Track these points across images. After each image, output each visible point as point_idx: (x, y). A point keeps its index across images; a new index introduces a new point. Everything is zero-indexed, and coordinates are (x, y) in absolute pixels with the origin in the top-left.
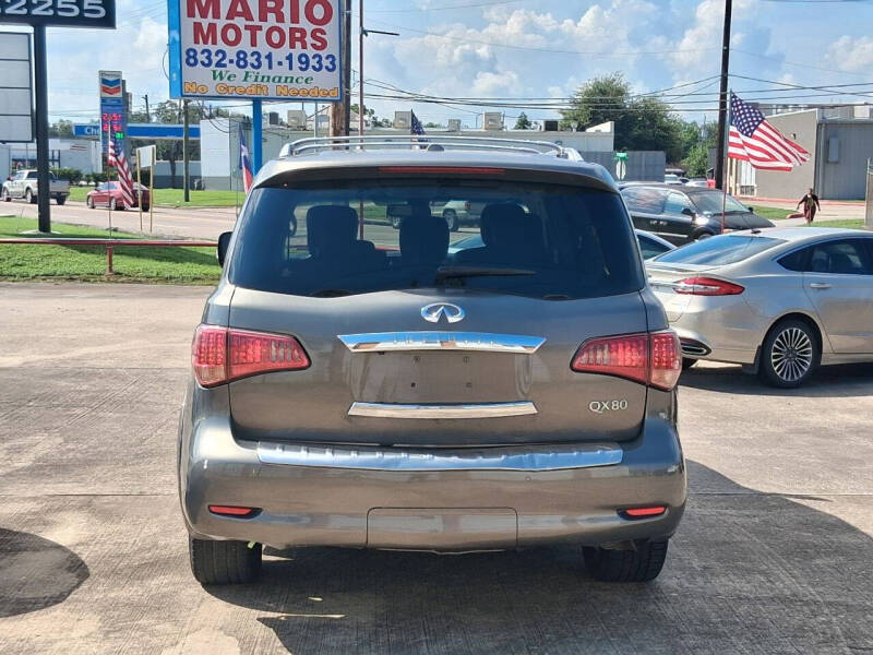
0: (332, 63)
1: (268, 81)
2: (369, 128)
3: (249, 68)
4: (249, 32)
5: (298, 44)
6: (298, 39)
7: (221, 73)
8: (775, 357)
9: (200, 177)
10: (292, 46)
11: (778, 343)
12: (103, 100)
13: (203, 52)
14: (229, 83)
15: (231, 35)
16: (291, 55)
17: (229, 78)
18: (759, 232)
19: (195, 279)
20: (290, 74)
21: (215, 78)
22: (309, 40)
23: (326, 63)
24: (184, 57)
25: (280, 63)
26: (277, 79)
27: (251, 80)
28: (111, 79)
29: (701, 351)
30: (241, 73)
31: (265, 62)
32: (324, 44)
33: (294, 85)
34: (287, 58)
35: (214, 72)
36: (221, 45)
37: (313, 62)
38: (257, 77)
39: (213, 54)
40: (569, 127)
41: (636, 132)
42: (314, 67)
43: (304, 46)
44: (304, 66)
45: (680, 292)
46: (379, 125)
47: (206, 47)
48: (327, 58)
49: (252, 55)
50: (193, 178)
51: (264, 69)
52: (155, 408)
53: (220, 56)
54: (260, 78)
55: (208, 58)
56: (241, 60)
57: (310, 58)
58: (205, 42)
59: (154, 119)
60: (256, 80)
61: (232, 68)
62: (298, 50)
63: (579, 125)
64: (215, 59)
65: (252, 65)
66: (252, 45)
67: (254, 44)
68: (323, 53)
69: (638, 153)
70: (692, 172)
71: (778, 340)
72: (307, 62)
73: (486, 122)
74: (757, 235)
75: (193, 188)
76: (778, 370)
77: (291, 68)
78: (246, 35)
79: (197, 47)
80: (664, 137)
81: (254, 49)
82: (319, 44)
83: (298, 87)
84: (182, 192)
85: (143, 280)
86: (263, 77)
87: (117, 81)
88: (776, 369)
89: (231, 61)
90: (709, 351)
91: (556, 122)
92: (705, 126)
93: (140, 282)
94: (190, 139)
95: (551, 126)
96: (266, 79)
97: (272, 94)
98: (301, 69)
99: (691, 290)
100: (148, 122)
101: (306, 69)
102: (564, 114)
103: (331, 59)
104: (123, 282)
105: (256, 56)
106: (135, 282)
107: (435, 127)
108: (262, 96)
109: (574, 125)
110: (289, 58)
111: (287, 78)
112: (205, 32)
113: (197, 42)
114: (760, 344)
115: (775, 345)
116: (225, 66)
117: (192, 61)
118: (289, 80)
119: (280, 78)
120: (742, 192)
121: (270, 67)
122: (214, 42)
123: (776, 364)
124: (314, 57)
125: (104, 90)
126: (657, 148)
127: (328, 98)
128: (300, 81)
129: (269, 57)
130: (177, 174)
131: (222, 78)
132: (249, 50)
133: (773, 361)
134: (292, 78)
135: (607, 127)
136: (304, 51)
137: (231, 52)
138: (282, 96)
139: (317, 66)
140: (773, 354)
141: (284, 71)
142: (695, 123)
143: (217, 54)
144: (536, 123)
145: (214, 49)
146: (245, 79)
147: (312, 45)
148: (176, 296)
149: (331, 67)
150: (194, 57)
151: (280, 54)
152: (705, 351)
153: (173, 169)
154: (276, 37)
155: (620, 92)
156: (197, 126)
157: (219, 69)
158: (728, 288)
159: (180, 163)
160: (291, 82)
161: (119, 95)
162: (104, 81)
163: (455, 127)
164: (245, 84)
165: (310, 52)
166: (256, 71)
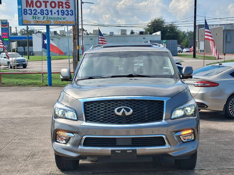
0: (72, 13)
1: (51, 19)
2: (85, 35)
3: (45, 15)
4: (44, 3)
5: (61, 7)
6: (61, 5)
7: (35, 17)
8: (230, 108)
9: (33, 52)
10: (59, 7)
11: (231, 103)
12: (2, 29)
13: (29, 10)
14: (38, 20)
15: (38, 4)
16: (58, 10)
17: (38, 18)
18: (222, 64)
19: (29, 84)
20: (58, 16)
21: (33, 18)
22: (64, 5)
23: (70, 13)
24: (23, 12)
25: (55, 13)
26: (54, 18)
27: (45, 19)
28: (4, 22)
29: (205, 107)
30: (42, 17)
31: (50, 13)
32: (69, 7)
33: (60, 20)
34: (57, 11)
35: (33, 16)
36: (35, 8)
37: (66, 13)
38: (47, 18)
39: (33, 11)
40: (147, 33)
41: (168, 34)
42: (66, 14)
43: (63, 7)
44: (63, 14)
45: (196, 86)
46: (88, 34)
47: (30, 8)
48: (70, 11)
49: (46, 10)
50: (31, 52)
51: (50, 15)
52: (8, 135)
53: (35, 11)
54: (48, 18)
55: (31, 12)
56: (42, 12)
57: (65, 11)
58: (30, 7)
59: (19, 34)
60: (47, 19)
61: (39, 15)
62: (61, 9)
63: (150, 33)
64: (33, 12)
65: (46, 14)
66: (45, 7)
67: (46, 7)
68: (69, 10)
69: (169, 40)
70: (184, 46)
71: (231, 102)
72: (64, 13)
73: (122, 32)
74: (221, 65)
75: (31, 55)
76: (231, 113)
77: (58, 15)
78: (43, 4)
79: (27, 8)
80: (176, 36)
81: (46, 9)
82: (68, 7)
83: (61, 21)
84: (27, 56)
85: (12, 85)
86: (49, 18)
87: (6, 23)
88: (231, 112)
89: (39, 13)
90: (207, 107)
91: (143, 32)
92: (188, 33)
93: (11, 86)
94: (29, 40)
95: (141, 33)
96: (50, 18)
97: (53, 23)
98: (62, 15)
99: (200, 85)
100: (17, 35)
101: (64, 15)
102: (145, 29)
103: (71, 12)
104: (5, 86)
105: (47, 11)
106: (9, 86)
107: (105, 34)
108: (49, 24)
109: (148, 32)
110: (58, 11)
111: (57, 18)
112: (30, 3)
113: (27, 7)
114: (225, 104)
115: (230, 104)
116: (37, 14)
117: (26, 13)
118: (58, 19)
119: (55, 18)
120: (200, 52)
121: (52, 14)
122: (33, 7)
123: (231, 110)
124: (66, 11)
125: (2, 25)
126: (174, 39)
127: (71, 24)
128: (62, 19)
129: (51, 11)
130: (26, 51)
131: (36, 19)
132: (44, 9)
133: (230, 109)
134: (59, 18)
135: (159, 33)
136: (63, 9)
137: (39, 10)
138: (56, 24)
139: (67, 14)
140: (230, 107)
141: (56, 16)
142: (184, 31)
143: (34, 11)
144: (136, 33)
145: (33, 9)
146: (44, 19)
147: (65, 7)
148: (22, 90)
149: (72, 14)
150: (26, 12)
151: (55, 10)
152: (206, 107)
153: (24, 50)
154: (53, 5)
155: (162, 22)
156: (31, 36)
157: (35, 16)
158: (213, 84)
159: (26, 48)
160: (59, 19)
161: (7, 27)
162: (2, 23)
163: (112, 34)
164: (44, 20)
165: (65, 9)
166: (47, 16)
